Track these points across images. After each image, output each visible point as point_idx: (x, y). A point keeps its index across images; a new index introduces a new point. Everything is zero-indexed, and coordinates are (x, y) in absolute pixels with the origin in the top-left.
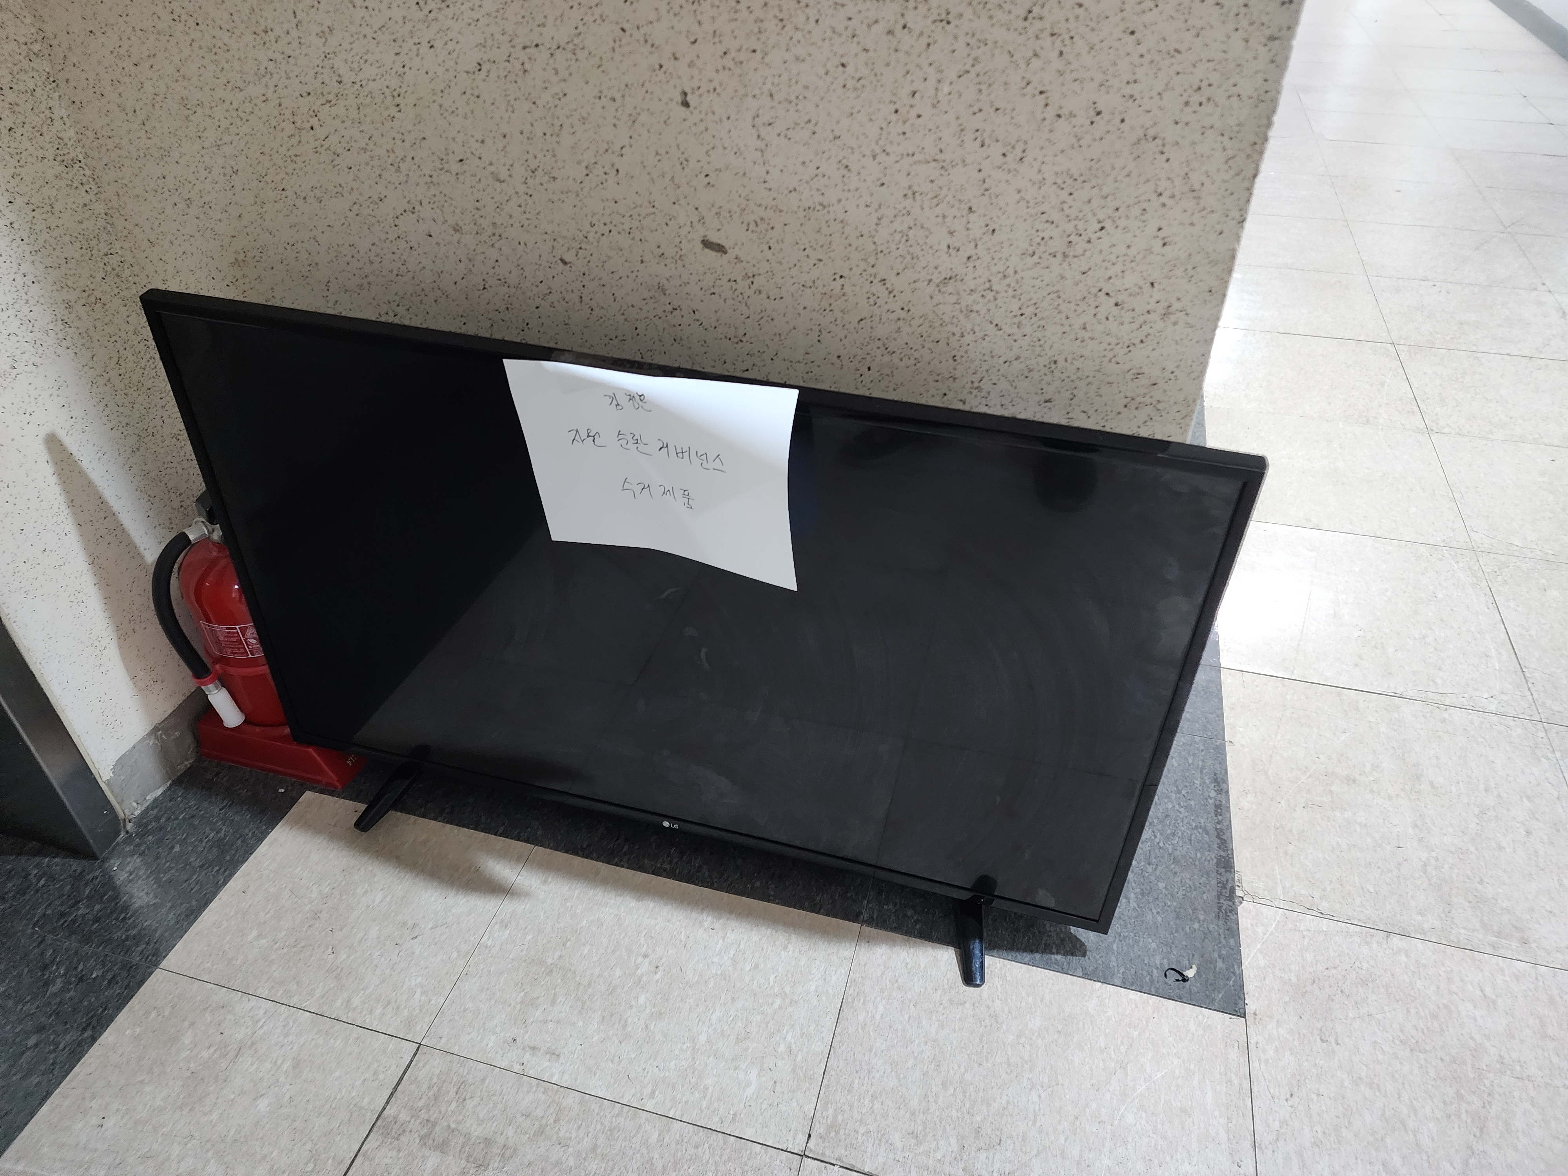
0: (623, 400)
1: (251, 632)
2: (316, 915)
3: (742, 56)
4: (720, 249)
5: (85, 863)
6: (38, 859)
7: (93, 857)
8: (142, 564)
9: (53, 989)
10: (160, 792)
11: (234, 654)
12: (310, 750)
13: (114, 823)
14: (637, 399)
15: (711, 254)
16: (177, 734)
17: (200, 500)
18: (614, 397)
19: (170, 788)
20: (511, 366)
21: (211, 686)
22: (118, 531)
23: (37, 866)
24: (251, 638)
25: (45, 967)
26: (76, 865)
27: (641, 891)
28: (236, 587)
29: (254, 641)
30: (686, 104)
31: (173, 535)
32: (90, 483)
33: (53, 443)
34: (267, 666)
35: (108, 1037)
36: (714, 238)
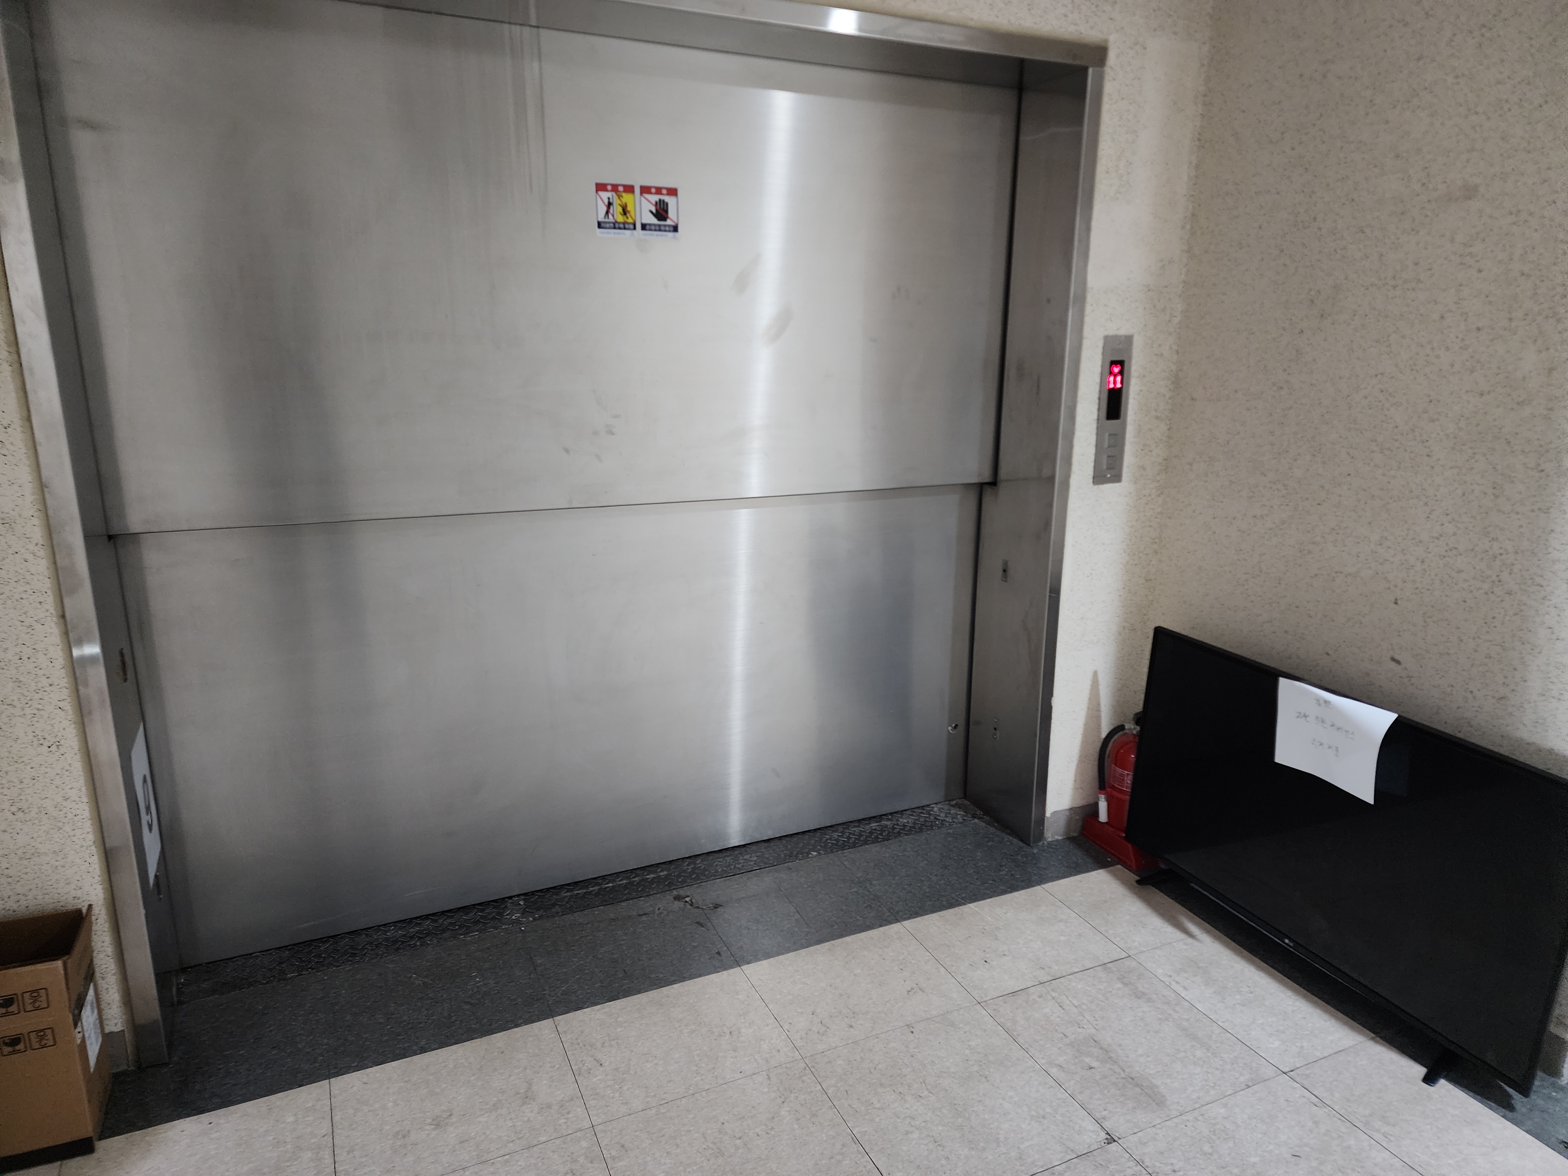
0: (1322, 702)
1: (1130, 777)
2: (1106, 902)
3: (1423, 591)
4: (1398, 662)
5: (1025, 845)
6: (1008, 836)
7: (1029, 845)
8: (1099, 737)
9: (1002, 873)
10: (1060, 838)
11: (1118, 785)
12: (1129, 845)
13: (1041, 835)
14: (1326, 702)
15: (1393, 663)
16: (1078, 817)
17: (1137, 714)
18: (1319, 701)
19: (1064, 839)
20: (1282, 681)
21: (1103, 796)
22: (1099, 718)
23: (1008, 838)
24: (1129, 781)
25: (1001, 866)
26: (1021, 844)
27: (1259, 968)
28: (1133, 756)
29: (1129, 782)
30: (1396, 603)
31: (1120, 724)
32: (1099, 694)
33: (1095, 674)
34: (1129, 797)
35: (1016, 894)
36: (1397, 657)
